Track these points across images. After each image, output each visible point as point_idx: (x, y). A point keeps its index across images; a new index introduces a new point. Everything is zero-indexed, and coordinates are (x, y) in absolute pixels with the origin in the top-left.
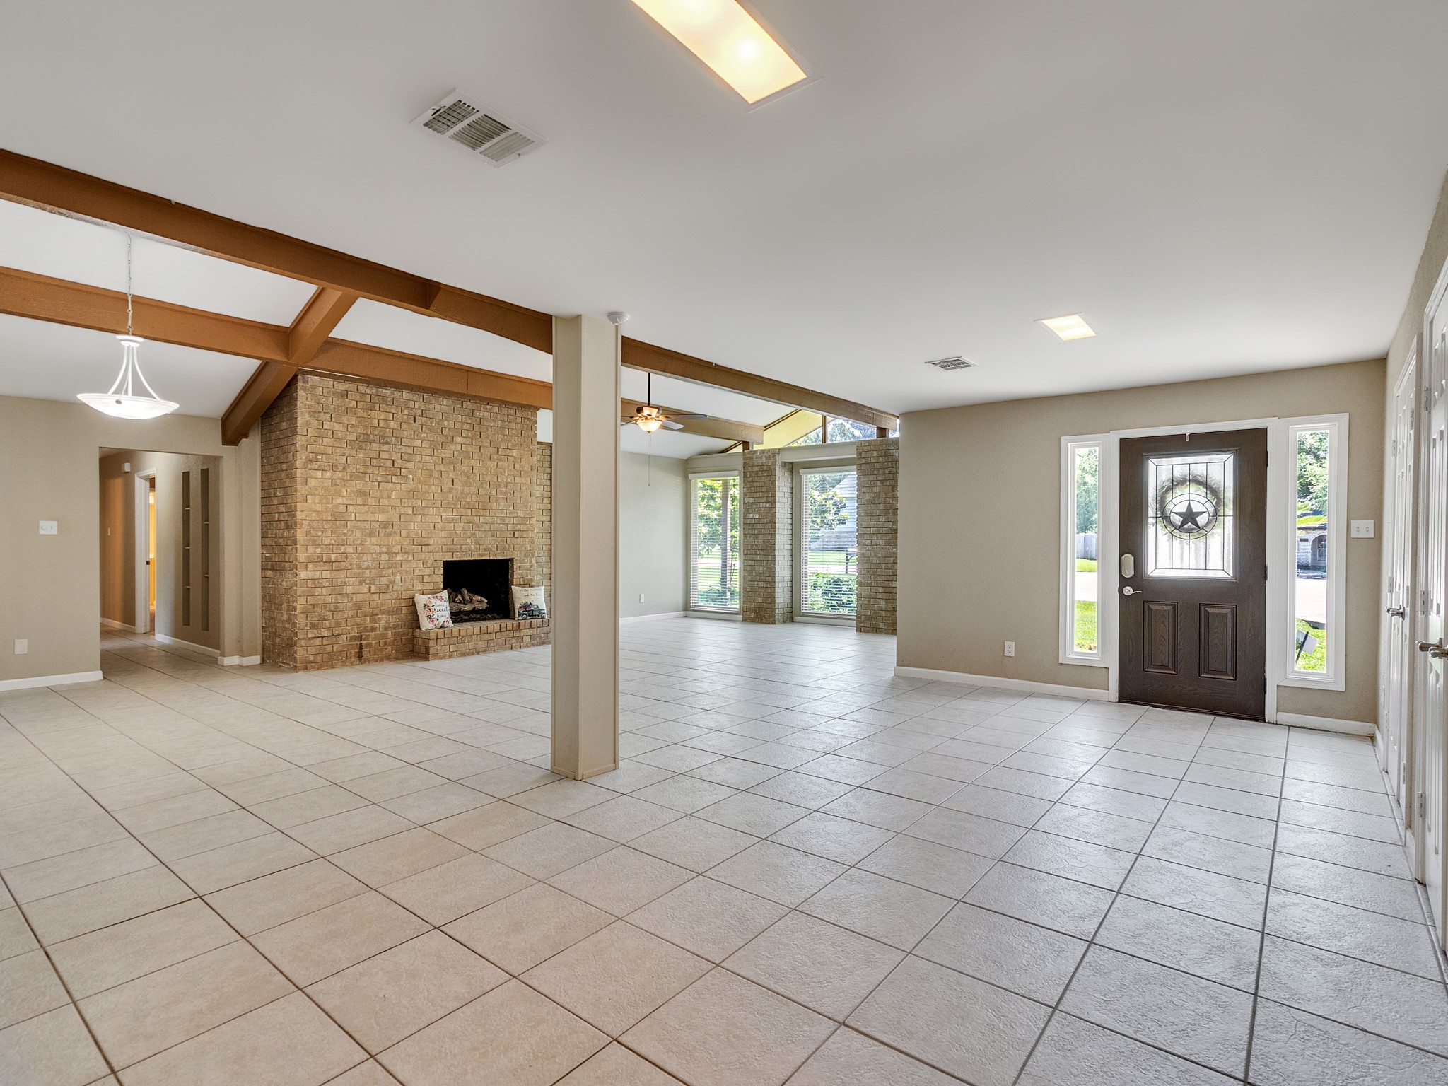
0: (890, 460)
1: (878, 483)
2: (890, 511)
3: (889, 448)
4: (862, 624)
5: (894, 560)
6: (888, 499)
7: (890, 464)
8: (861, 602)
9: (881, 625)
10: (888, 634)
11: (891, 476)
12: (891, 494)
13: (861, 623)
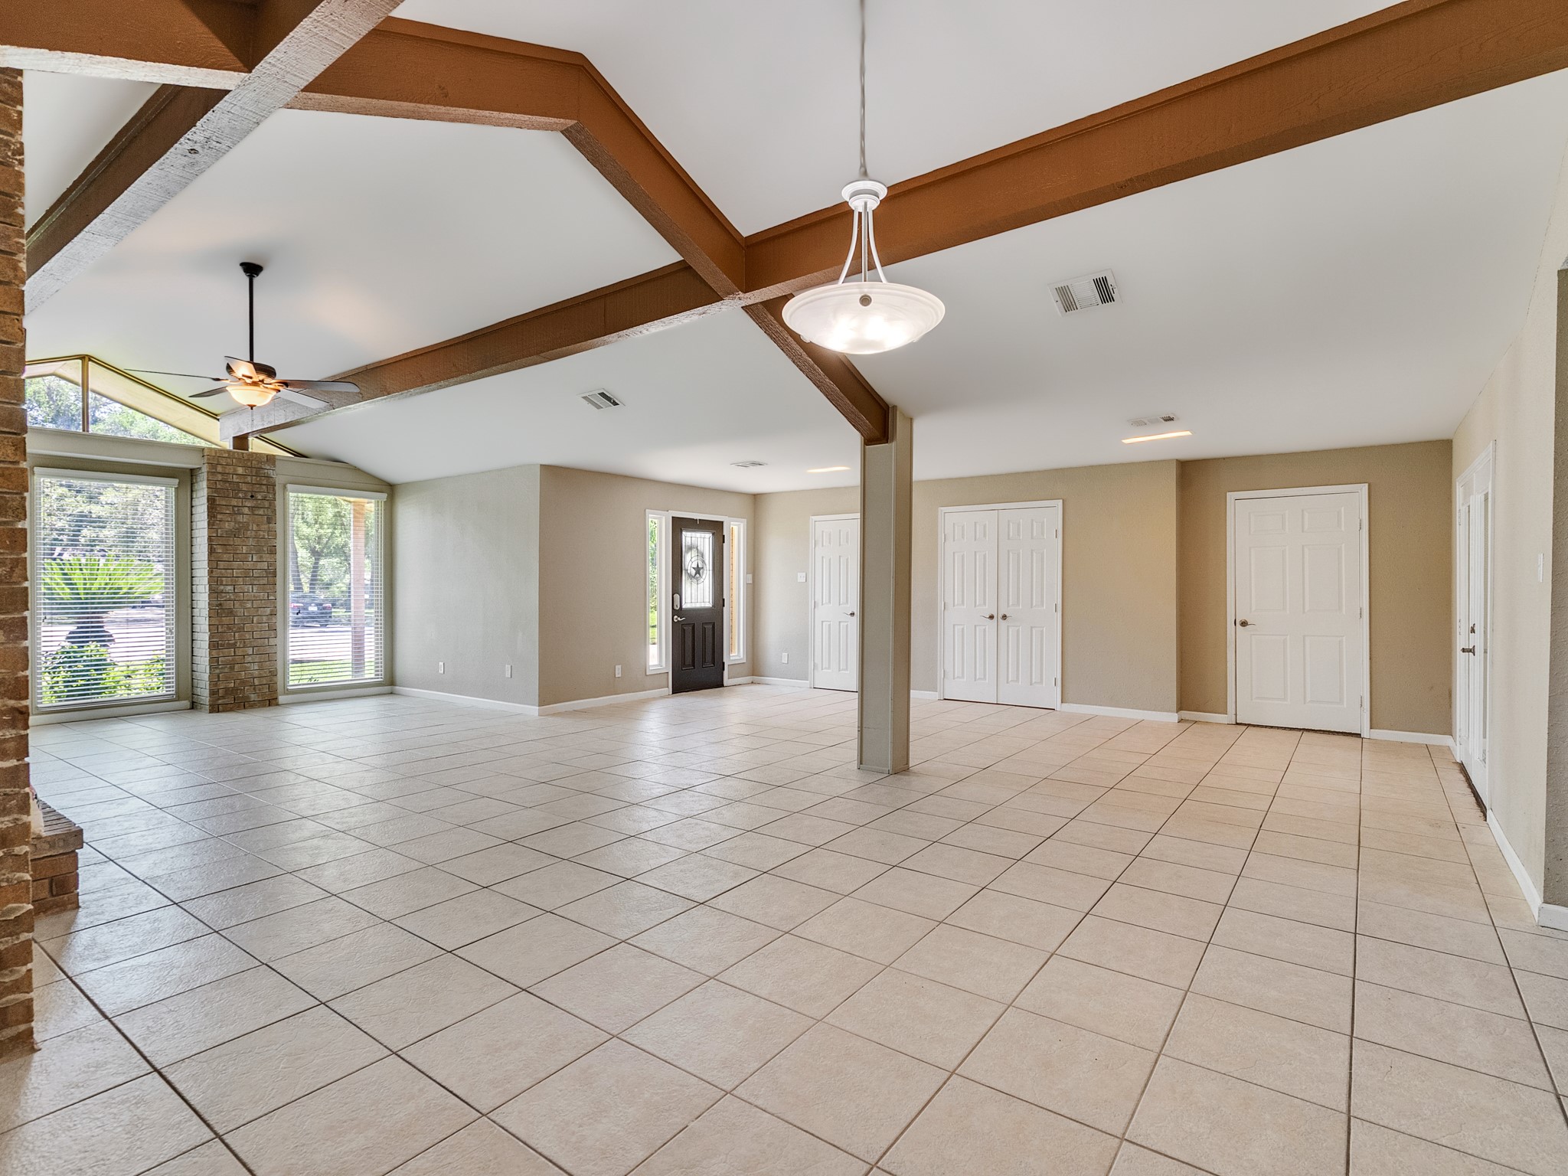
0: (265, 482)
1: (246, 510)
2: (265, 549)
3: (263, 466)
4: (220, 702)
5: (272, 611)
6: (261, 533)
7: (264, 487)
8: (217, 671)
9: (253, 697)
10: (264, 706)
11: (267, 504)
12: (266, 526)
13: (219, 699)
